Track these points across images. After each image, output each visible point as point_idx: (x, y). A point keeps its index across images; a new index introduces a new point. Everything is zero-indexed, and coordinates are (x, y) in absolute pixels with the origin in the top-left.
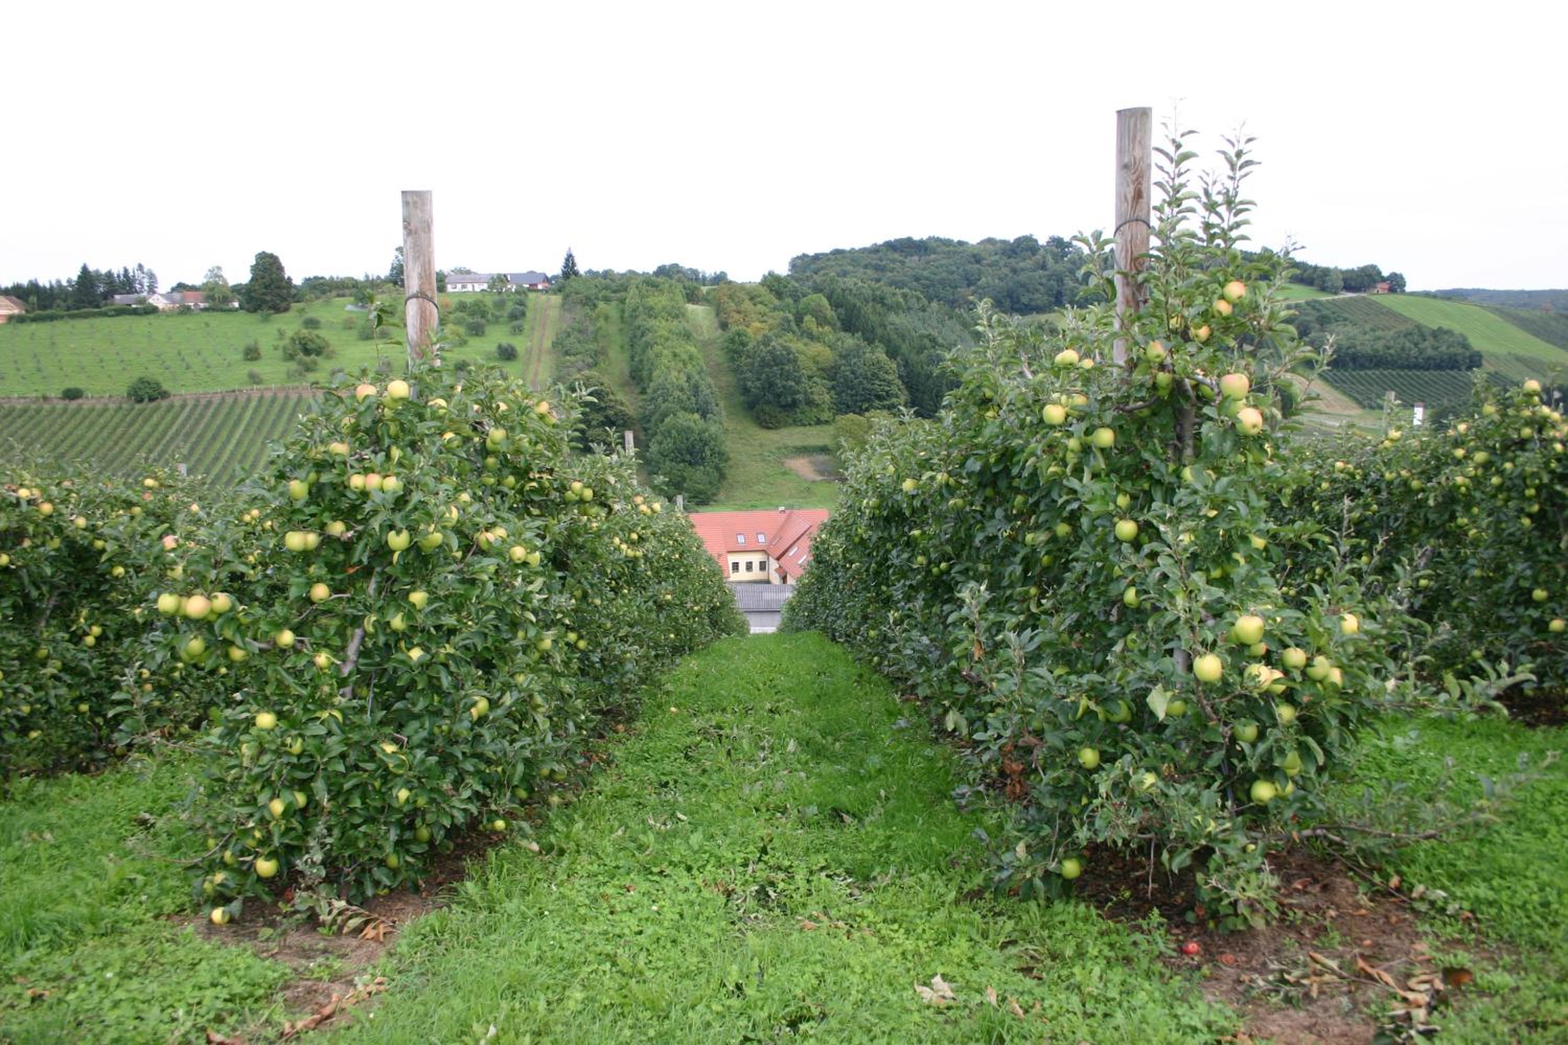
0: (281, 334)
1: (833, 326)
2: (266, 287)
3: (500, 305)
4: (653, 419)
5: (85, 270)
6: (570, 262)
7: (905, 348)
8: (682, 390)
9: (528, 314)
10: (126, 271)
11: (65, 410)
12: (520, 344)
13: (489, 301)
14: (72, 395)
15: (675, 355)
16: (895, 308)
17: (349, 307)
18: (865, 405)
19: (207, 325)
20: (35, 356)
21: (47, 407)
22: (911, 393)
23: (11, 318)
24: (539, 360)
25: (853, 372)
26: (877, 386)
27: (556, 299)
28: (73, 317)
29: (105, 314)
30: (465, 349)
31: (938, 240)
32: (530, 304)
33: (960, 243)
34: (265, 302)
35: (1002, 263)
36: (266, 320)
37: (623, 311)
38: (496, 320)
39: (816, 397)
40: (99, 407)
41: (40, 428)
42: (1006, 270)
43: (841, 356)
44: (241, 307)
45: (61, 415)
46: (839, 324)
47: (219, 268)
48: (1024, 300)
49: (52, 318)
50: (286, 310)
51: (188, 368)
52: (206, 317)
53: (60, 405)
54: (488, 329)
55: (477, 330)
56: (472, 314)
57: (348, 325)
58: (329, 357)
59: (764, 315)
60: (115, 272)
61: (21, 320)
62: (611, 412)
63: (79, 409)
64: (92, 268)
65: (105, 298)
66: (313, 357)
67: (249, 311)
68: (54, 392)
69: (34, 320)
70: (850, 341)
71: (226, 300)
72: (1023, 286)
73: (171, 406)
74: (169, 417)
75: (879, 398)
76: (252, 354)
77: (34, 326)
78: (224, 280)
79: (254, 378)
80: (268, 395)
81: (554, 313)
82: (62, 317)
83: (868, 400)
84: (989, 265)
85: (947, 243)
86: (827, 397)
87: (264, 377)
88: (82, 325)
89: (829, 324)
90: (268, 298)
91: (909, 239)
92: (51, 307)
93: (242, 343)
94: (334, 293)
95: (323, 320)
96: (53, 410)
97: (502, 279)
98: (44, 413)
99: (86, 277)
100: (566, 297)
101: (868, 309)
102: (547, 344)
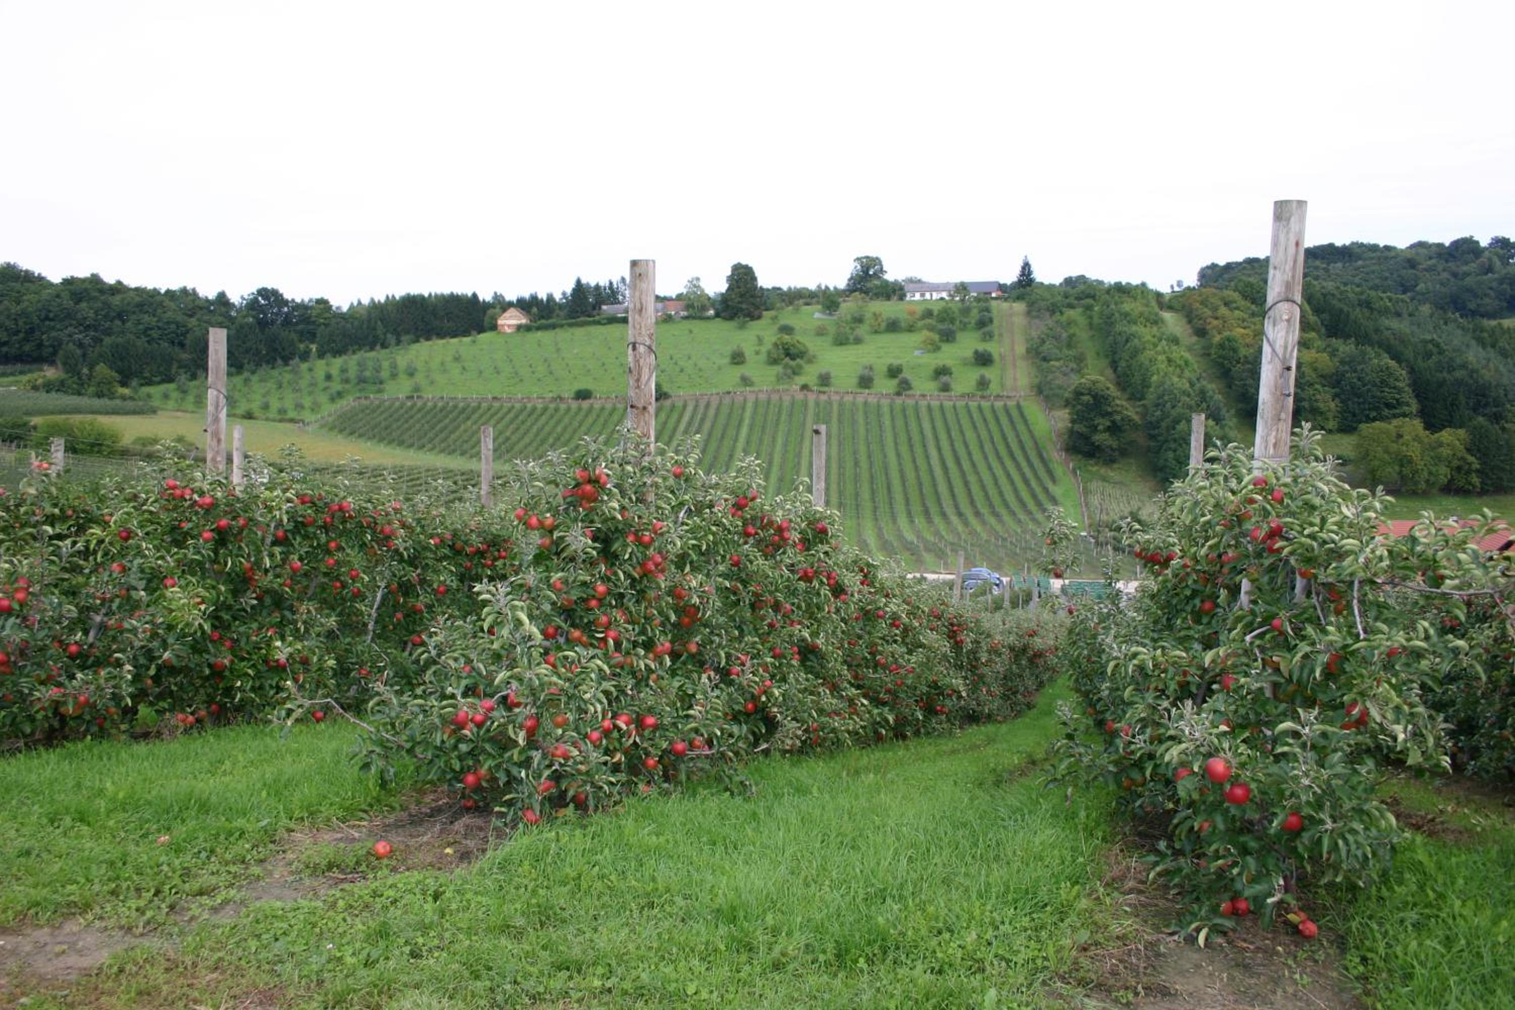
0: (760, 340)
1: (1318, 332)
2: (742, 296)
3: (966, 311)
4: (1164, 424)
5: (579, 282)
6: (1026, 269)
7: (1409, 353)
8: (1189, 395)
9: (995, 321)
10: (611, 283)
11: (580, 409)
12: (992, 348)
13: (955, 308)
14: (583, 395)
15: (1170, 360)
16: (1385, 312)
17: (817, 315)
18: (1373, 414)
19: (691, 332)
20: (546, 360)
21: (563, 406)
22: (1419, 401)
23: (519, 328)
24: (1014, 366)
25: (1359, 379)
26: (1389, 395)
27: (1019, 307)
28: (571, 325)
29: (598, 323)
30: (939, 355)
31: (1362, 245)
32: (995, 313)
33: (1387, 248)
34: (742, 310)
35: (1440, 268)
36: (742, 327)
37: (1091, 317)
38: (964, 327)
39: (1321, 405)
40: (609, 406)
41: (562, 425)
42: (1445, 275)
43: (1342, 362)
44: (717, 315)
45: (577, 414)
46: (1323, 330)
47: (698, 279)
48: (1472, 306)
49: (553, 327)
50: (759, 317)
51: (682, 371)
52: (688, 324)
53: (574, 405)
54: (960, 336)
55: (948, 337)
56: (942, 320)
57: (821, 332)
58: (810, 361)
59: (1244, 320)
60: (602, 284)
61: (528, 328)
62: (1118, 418)
63: (591, 408)
64: (584, 281)
65: (594, 308)
66: (798, 360)
67: (725, 319)
68: (568, 392)
69: (539, 328)
70: (1346, 348)
71: (704, 308)
72: (1469, 290)
73: (673, 407)
74: (675, 416)
75: (1389, 406)
76: (738, 358)
77: (539, 334)
78: (702, 291)
79: (745, 381)
80: (763, 397)
81: (1020, 321)
82: (562, 326)
83: (1376, 409)
84: (1426, 270)
85: (1374, 248)
86: (1332, 405)
87: (754, 379)
88: (579, 332)
89: (1313, 330)
90: (744, 306)
91: (1331, 246)
92: (549, 318)
93: (728, 350)
94: (801, 301)
95: (797, 327)
96: (569, 409)
97: (962, 288)
98: (562, 412)
99: (580, 289)
100: (1031, 305)
101: (1358, 314)
102: (1021, 349)
